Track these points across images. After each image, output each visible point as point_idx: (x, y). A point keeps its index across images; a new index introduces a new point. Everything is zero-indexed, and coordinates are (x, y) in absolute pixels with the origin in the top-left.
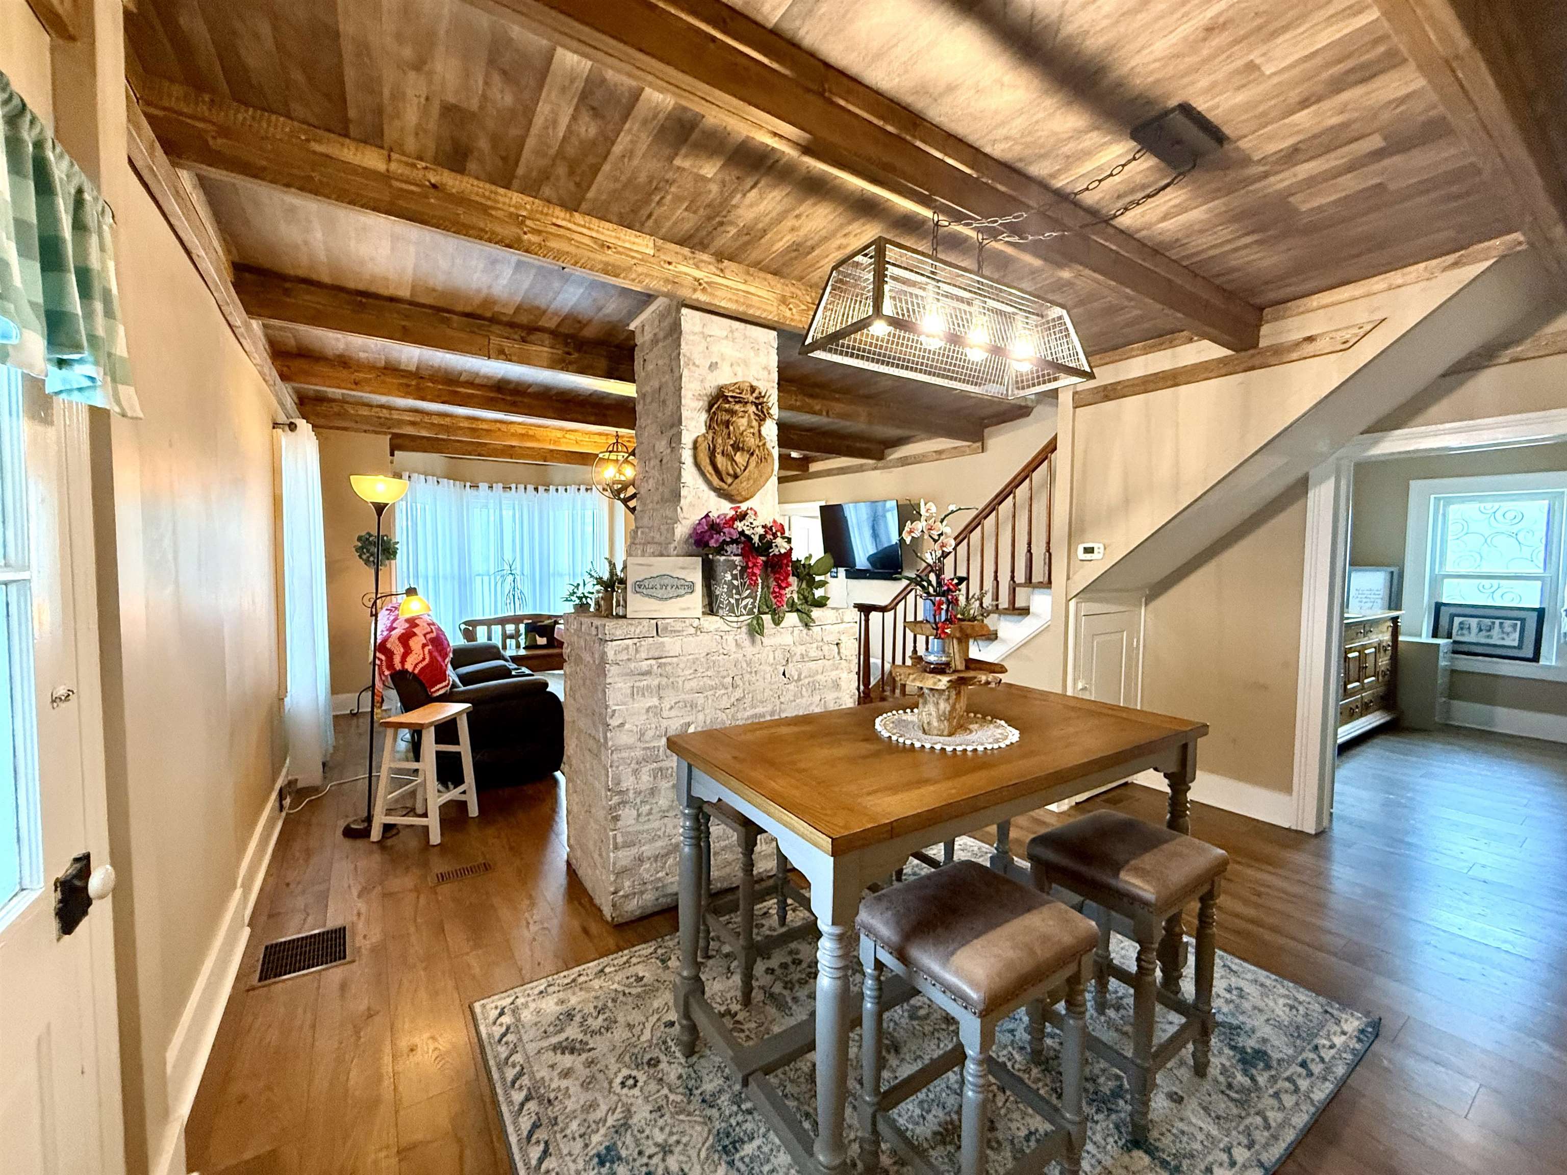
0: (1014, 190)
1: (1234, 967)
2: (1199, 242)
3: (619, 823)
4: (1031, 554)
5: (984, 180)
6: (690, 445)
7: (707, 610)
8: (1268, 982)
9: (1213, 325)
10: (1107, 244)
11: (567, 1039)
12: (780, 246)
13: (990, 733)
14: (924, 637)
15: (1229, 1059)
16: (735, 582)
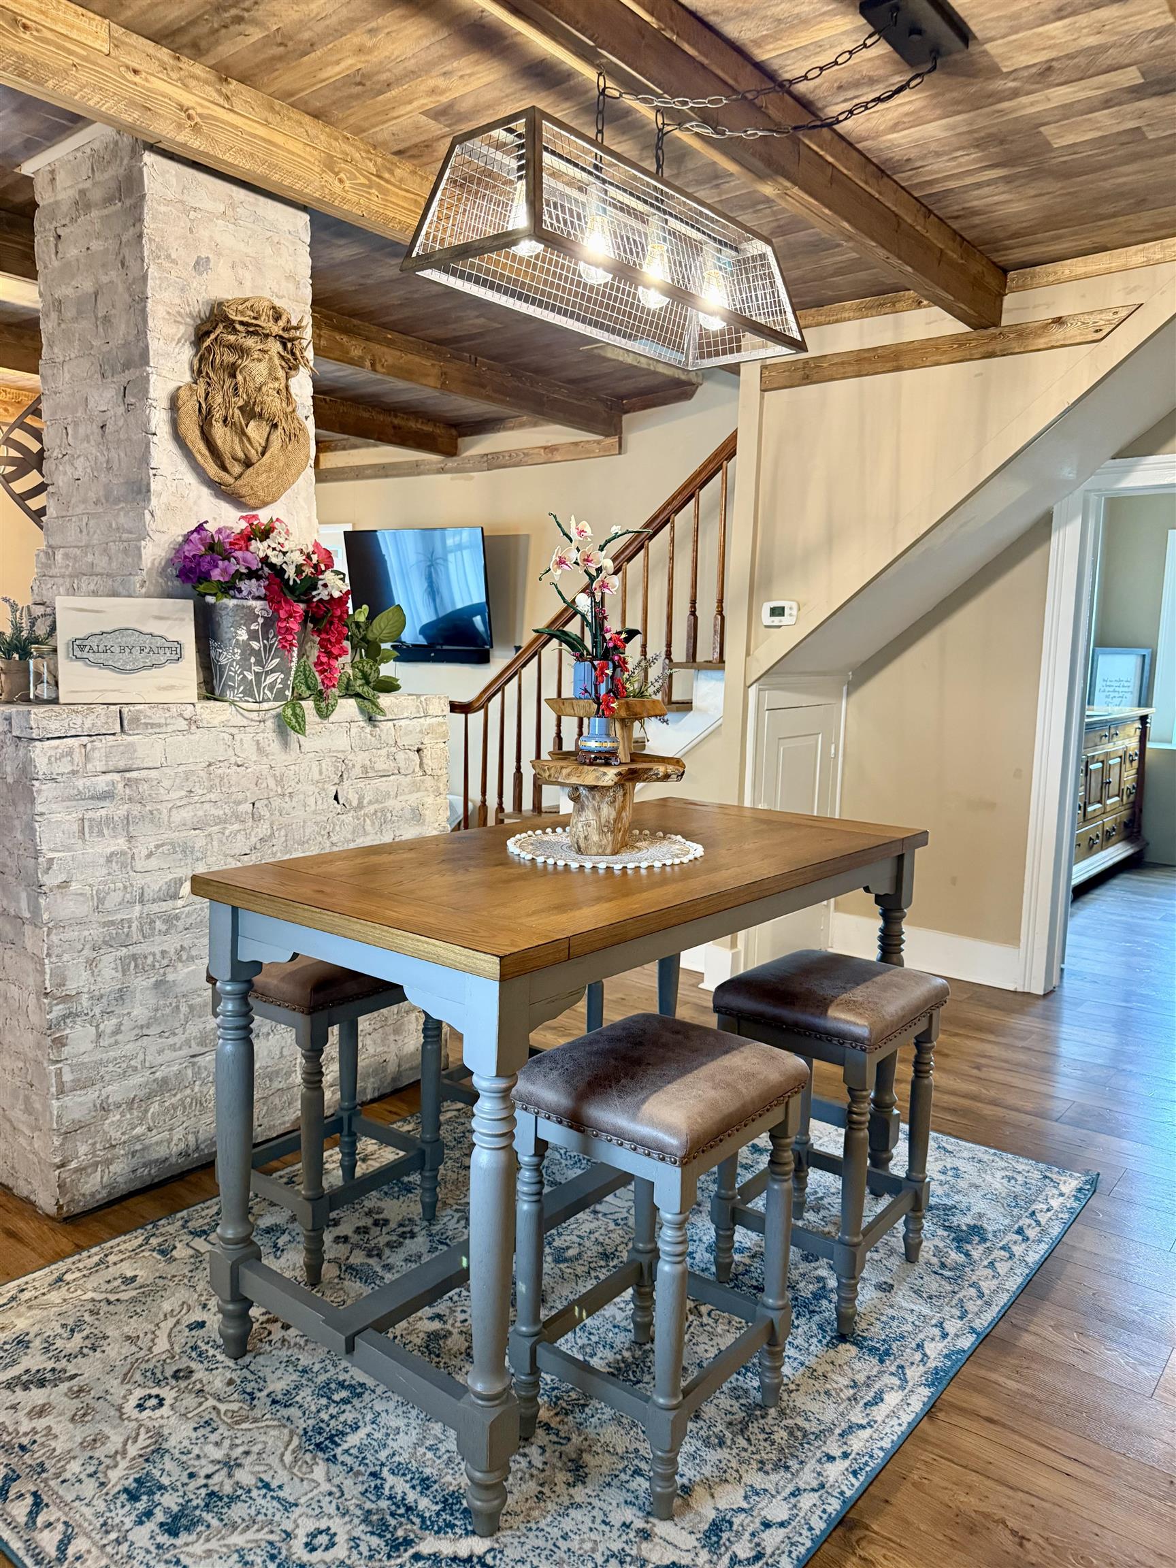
0: (706, 56)
1: (949, 1147)
2: (935, 167)
3: (66, 1050)
4: (696, 618)
5: (668, 34)
6: (165, 403)
7: (204, 692)
8: (986, 1158)
9: (946, 289)
10: (822, 153)
11: (27, 1371)
12: (333, 72)
13: (665, 849)
14: (575, 720)
15: (943, 1239)
16: (255, 645)
